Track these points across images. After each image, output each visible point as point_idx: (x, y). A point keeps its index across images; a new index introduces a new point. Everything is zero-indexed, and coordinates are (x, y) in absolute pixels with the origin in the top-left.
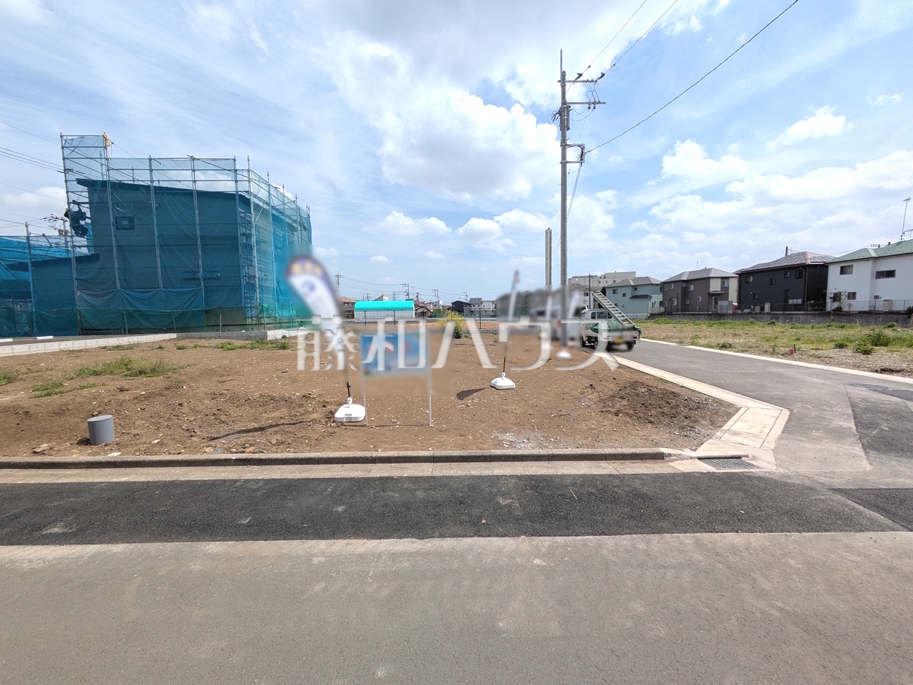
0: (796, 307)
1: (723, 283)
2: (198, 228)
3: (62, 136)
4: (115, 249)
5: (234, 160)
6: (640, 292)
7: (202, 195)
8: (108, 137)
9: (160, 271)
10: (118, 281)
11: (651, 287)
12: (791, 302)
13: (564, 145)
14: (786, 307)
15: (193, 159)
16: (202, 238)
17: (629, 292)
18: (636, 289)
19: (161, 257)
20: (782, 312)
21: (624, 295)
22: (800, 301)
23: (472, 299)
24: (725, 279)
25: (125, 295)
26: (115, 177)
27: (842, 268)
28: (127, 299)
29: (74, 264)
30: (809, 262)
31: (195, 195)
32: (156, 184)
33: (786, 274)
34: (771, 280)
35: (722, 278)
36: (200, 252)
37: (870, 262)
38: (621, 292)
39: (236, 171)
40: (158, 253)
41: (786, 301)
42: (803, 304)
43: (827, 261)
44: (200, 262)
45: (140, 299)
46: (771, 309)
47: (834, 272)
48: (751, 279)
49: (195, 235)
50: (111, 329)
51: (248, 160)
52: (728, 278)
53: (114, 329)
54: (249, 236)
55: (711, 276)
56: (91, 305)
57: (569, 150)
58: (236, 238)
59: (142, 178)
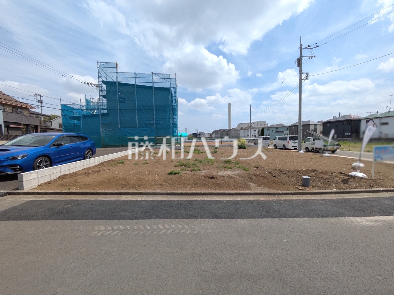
0: (348, 136)
1: (315, 127)
2: (154, 102)
3: (98, 63)
4: (118, 111)
5: (170, 74)
6: (279, 130)
7: (157, 89)
9: (137, 120)
10: (119, 124)
11: (283, 128)
12: (346, 134)
13: (301, 73)
14: (344, 136)
15: (153, 74)
16: (156, 106)
17: (275, 130)
18: (277, 129)
19: (138, 114)
20: (342, 138)
21: (272, 131)
22: (350, 134)
23: (200, 132)
24: (315, 125)
25: (122, 130)
26: (120, 80)
27: (367, 121)
28: (122, 132)
29: (100, 117)
30: (353, 119)
31: (153, 89)
32: (137, 84)
33: (343, 123)
34: (337, 126)
35: (315, 124)
36: (154, 112)
37: (378, 119)
38: (271, 130)
39: (170, 79)
40: (137, 111)
41: (344, 134)
42: (350, 135)
43: (361, 118)
44: (154, 117)
45: (128, 132)
46: (337, 137)
47: (363, 123)
48: (328, 125)
49: (153, 106)
50: (115, 145)
51: (176, 75)
52: (317, 124)
53: (117, 145)
55: (310, 124)
56: (107, 134)
57: (302, 75)
59: (131, 81)
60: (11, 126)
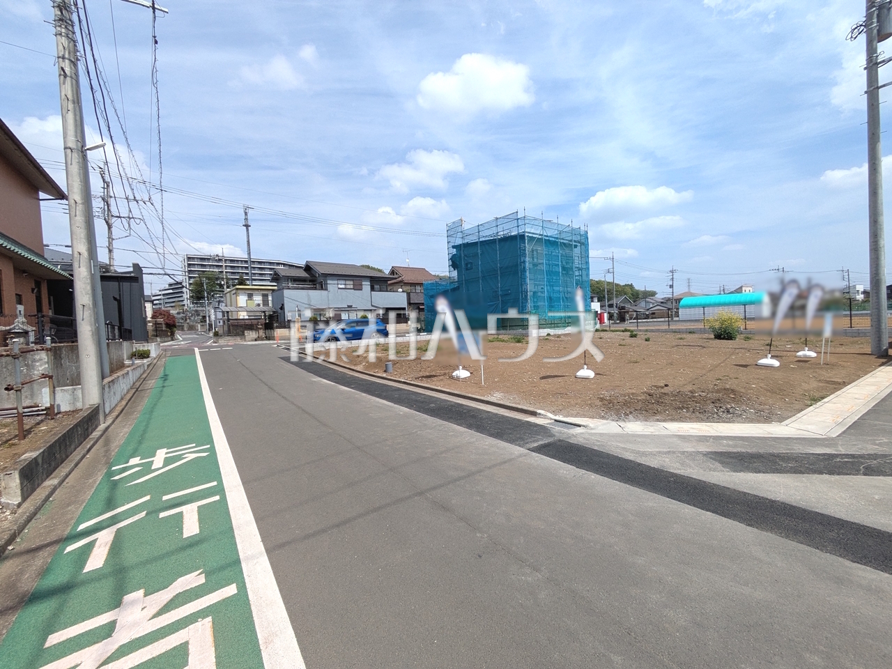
2: (498, 262)
3: (447, 225)
4: (464, 282)
5: (517, 212)
8: (463, 219)
13: (873, 64)
15: (497, 219)
16: (501, 268)
19: (482, 284)
26: (465, 240)
31: (497, 242)
32: (481, 240)
36: (499, 278)
39: (518, 219)
40: (481, 281)
44: (499, 285)
49: (497, 268)
54: (524, 262)
58: (517, 265)
59: (475, 238)
60: (421, 307)
